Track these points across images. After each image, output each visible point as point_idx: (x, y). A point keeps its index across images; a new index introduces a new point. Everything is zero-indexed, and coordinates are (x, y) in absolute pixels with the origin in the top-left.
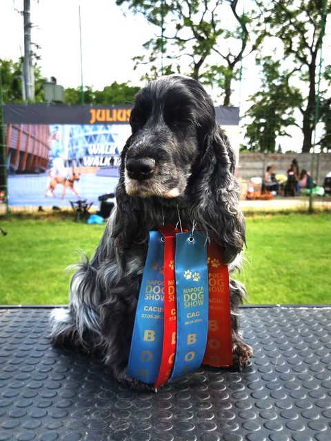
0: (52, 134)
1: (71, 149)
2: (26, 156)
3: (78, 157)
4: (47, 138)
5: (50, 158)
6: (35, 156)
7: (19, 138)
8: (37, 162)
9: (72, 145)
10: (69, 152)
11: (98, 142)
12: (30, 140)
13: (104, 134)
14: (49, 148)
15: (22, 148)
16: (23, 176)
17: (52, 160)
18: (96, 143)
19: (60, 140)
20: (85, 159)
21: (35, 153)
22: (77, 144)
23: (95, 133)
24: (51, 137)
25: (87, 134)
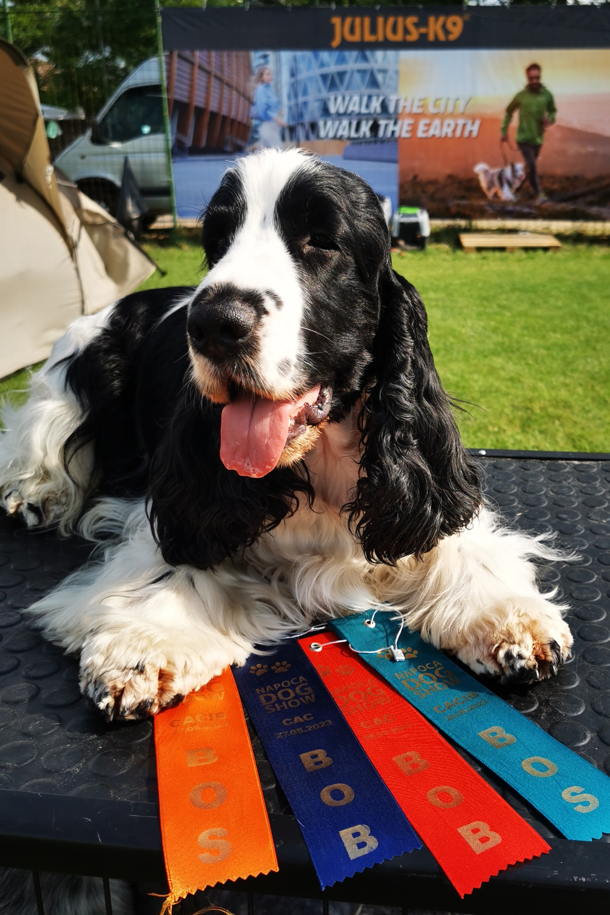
0: (256, 71)
1: (293, 102)
2: (206, 119)
3: (307, 119)
4: (247, 80)
5: (254, 122)
6: (225, 118)
7: (192, 80)
8: (228, 129)
9: (296, 96)
10: (290, 108)
11: (348, 88)
12: (214, 83)
13: (359, 71)
14: (251, 102)
15: (199, 101)
16: (203, 158)
17: (257, 126)
18: (342, 89)
19: (272, 84)
20: (321, 123)
21: (224, 111)
22: (305, 93)
23: (341, 68)
24: (253, 78)
25: (325, 70)
